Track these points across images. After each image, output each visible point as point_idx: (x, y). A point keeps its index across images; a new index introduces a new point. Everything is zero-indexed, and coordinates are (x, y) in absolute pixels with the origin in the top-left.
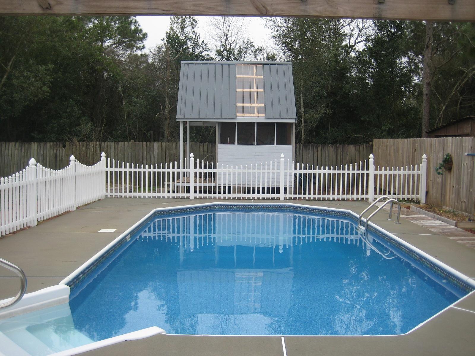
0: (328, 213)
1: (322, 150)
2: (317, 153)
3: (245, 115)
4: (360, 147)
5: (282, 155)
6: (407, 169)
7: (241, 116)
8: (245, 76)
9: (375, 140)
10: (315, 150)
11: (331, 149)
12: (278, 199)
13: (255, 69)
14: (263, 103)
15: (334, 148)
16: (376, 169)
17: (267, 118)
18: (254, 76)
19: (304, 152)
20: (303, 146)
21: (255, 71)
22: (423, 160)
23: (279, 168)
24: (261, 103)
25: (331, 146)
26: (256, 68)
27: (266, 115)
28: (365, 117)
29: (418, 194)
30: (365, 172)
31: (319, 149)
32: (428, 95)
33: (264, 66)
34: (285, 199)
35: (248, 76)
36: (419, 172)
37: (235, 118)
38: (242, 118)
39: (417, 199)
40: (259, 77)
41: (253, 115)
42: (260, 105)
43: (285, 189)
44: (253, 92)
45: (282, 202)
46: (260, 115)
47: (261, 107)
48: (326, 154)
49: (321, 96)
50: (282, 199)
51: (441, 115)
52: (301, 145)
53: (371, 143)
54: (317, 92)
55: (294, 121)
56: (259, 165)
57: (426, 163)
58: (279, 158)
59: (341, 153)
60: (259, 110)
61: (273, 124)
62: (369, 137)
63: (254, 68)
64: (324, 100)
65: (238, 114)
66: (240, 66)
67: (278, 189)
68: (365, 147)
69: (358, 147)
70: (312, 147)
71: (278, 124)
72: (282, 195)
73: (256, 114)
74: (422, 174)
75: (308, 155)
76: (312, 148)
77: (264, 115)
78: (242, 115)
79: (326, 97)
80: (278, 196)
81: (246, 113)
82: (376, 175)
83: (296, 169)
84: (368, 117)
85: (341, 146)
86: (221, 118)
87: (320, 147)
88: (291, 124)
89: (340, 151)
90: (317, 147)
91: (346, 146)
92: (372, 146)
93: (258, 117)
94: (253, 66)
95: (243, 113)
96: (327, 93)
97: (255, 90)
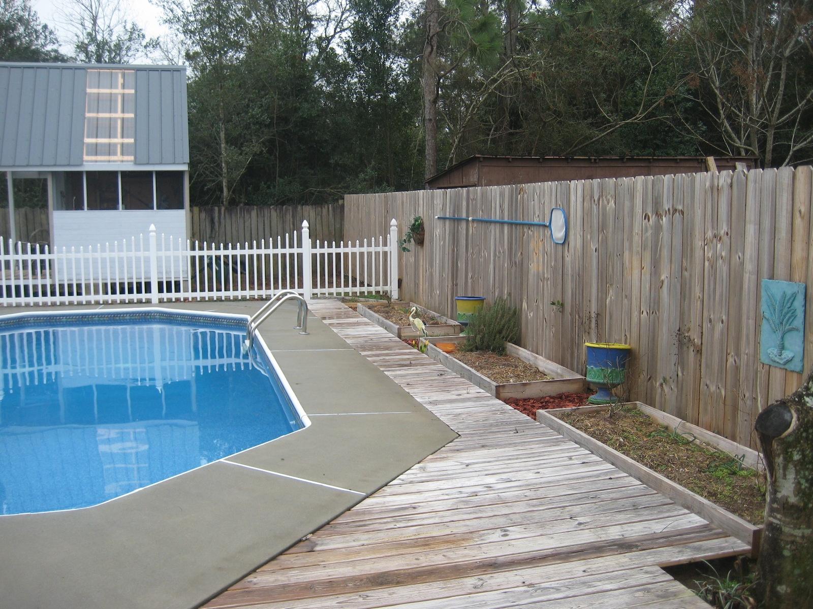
0: (218, 322)
1: (259, 216)
2: (250, 221)
3: (99, 158)
4: (323, 209)
5: (152, 227)
6: (365, 244)
7: (92, 161)
8: (102, 91)
9: (346, 196)
10: (247, 217)
11: (274, 214)
12: (148, 302)
13: (122, 78)
14: (131, 138)
15: (278, 211)
16: (314, 246)
17: (137, 162)
18: (119, 91)
19: (228, 221)
20: (225, 210)
21: (120, 80)
22: (392, 228)
23: (147, 249)
24: (128, 137)
25: (273, 208)
26: (124, 76)
27: (135, 158)
28: (336, 159)
29: (385, 284)
30: (295, 251)
31: (254, 213)
32: (433, 121)
33: (138, 72)
34: (161, 301)
35: (108, 91)
36: (386, 249)
37: (81, 165)
38: (92, 163)
39: (386, 293)
40: (127, 91)
41: (113, 158)
42: (126, 141)
43: (160, 284)
44: (116, 119)
45: (155, 306)
46: (126, 158)
47: (128, 144)
48: (266, 222)
49: (261, 124)
50: (155, 300)
51: (453, 153)
52: (223, 209)
53: (340, 202)
54: (253, 116)
55: (185, 168)
56: (112, 245)
57: (396, 233)
58: (146, 232)
59: (291, 220)
60: (125, 149)
61: (150, 173)
62: (338, 192)
63: (120, 75)
64: (266, 131)
65: (86, 158)
66: (107, 72)
67: (148, 285)
68: (330, 208)
69: (320, 209)
70: (241, 211)
71: (159, 173)
72: (155, 295)
73: (119, 157)
74: (391, 252)
75: (234, 226)
76: (241, 213)
77: (132, 158)
78: (93, 158)
79: (268, 126)
80: (148, 296)
81: (101, 155)
82: (314, 256)
83: (193, 248)
84: (341, 159)
85: (290, 208)
86: (55, 165)
87: (255, 210)
88: (180, 174)
89: (289, 217)
90: (249, 212)
91: (299, 207)
92: (343, 206)
93: (122, 161)
94: (117, 73)
95: (96, 154)
96: (272, 119)
97: (119, 115)
